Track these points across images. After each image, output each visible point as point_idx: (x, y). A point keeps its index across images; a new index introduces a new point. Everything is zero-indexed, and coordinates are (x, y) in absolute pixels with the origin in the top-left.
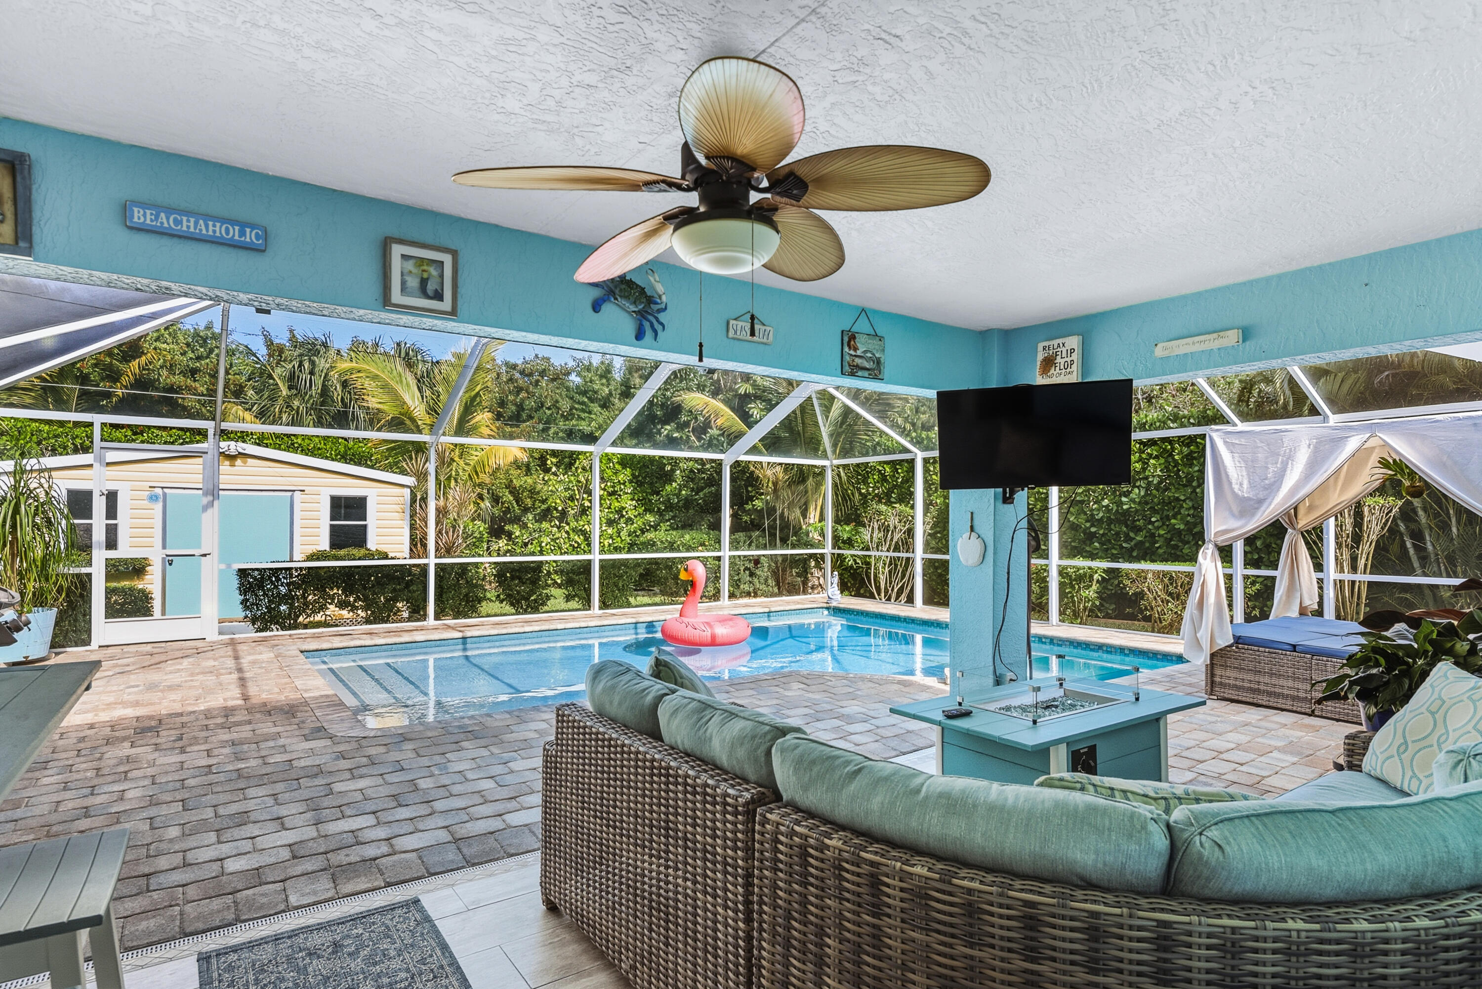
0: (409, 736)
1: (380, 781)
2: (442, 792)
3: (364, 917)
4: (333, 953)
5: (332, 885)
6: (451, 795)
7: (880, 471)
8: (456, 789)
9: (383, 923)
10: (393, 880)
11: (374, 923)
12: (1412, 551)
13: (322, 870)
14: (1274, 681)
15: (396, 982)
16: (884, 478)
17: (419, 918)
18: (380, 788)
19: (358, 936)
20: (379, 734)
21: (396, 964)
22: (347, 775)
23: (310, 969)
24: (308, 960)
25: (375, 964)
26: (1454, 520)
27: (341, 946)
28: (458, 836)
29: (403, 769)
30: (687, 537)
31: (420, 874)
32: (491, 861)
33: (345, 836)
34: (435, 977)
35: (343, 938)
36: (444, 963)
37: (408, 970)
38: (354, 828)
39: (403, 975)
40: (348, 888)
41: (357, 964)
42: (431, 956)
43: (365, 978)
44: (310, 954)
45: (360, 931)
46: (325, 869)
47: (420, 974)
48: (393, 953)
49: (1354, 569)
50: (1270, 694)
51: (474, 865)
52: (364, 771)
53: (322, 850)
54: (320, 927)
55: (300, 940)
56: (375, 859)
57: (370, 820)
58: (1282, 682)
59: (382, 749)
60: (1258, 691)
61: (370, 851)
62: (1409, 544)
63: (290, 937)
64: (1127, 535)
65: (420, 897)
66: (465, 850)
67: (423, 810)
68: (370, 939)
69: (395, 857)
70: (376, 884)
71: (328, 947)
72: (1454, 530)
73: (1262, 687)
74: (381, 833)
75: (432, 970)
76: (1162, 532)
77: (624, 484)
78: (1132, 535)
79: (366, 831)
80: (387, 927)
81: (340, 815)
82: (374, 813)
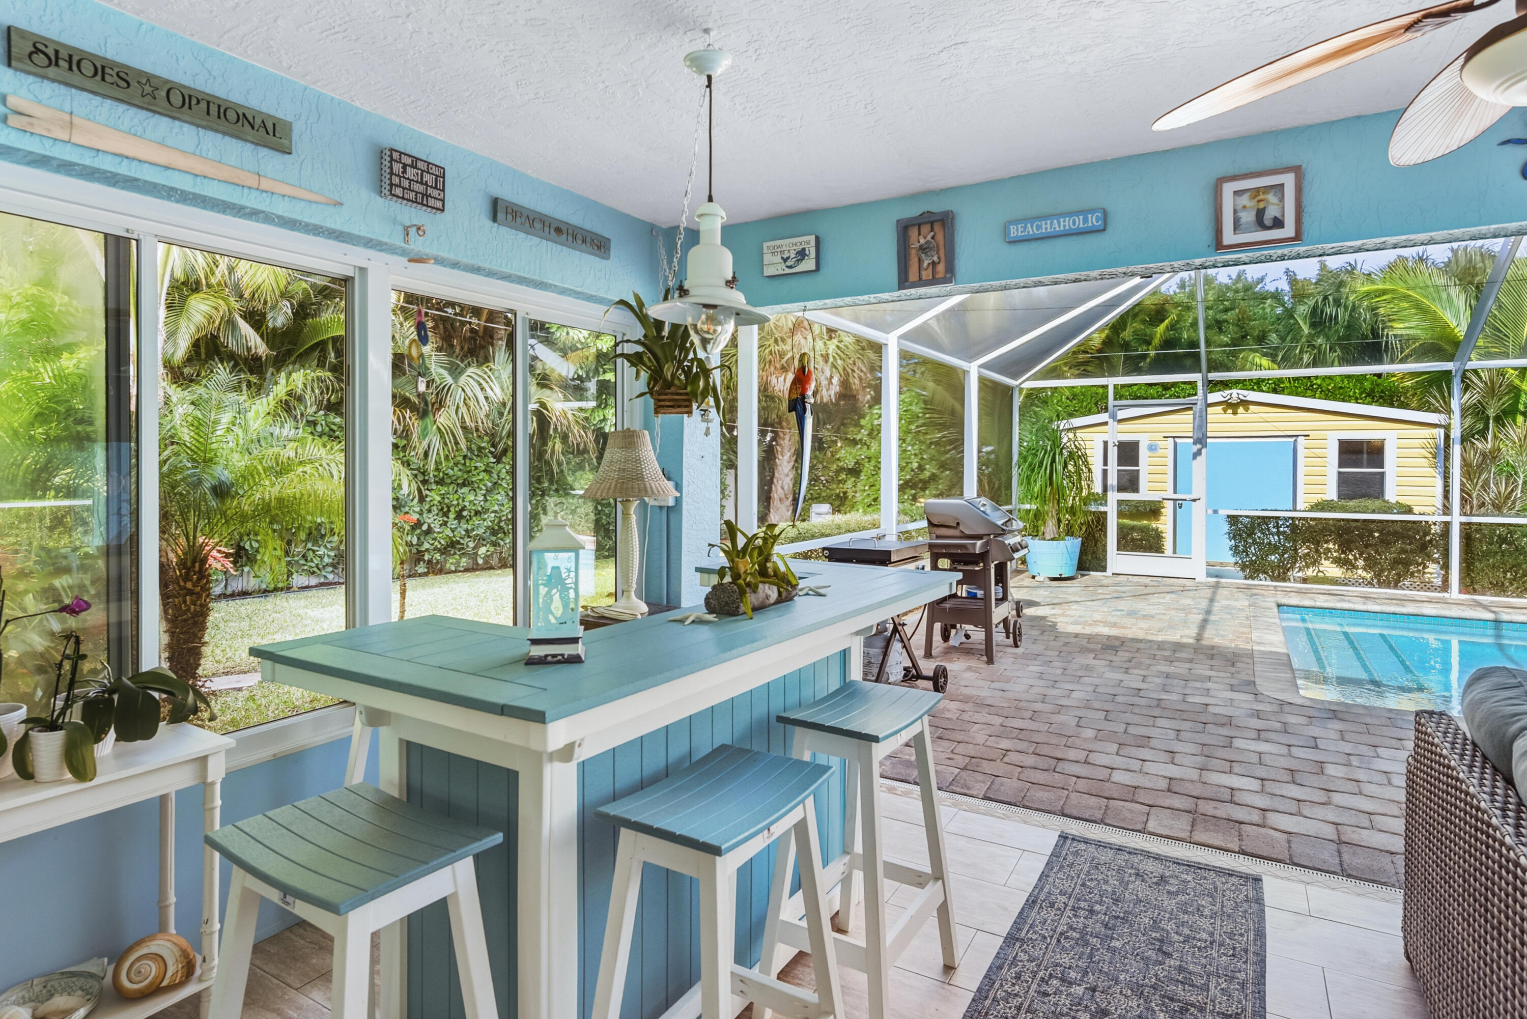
0: (1340, 716)
1: (1284, 751)
2: (1351, 787)
3: (1200, 868)
4: (1156, 884)
5: (1189, 828)
6: (1360, 793)
8: (1368, 789)
9: (1214, 883)
10: (1248, 850)
11: (1205, 878)
13: (1186, 811)
15: (1194, 938)
17: (1251, 895)
18: (1281, 759)
19: (1185, 882)
20: (1309, 704)
21: (1204, 923)
22: (1254, 735)
23: (1130, 886)
24: (1133, 878)
25: (1185, 912)
27: (1166, 882)
28: (1344, 839)
29: (1316, 747)
31: (1280, 857)
32: (1374, 881)
33: (1222, 790)
34: (1233, 955)
35: (1171, 877)
36: (1252, 949)
37: (1211, 934)
38: (1234, 786)
39: (1204, 936)
40: (1199, 836)
41: (1170, 904)
42: (1242, 935)
43: (1170, 919)
44: (1137, 875)
45: (1189, 878)
46: (1190, 812)
47: (1221, 945)
48: (1207, 912)
51: (1349, 876)
52: (1272, 736)
53: (1195, 794)
54: (1157, 858)
55: (1136, 859)
56: (1241, 823)
57: (1255, 785)
59: (1304, 720)
61: (1239, 814)
63: (1130, 853)
65: (1264, 878)
66: (1345, 857)
67: (1319, 796)
68: (1194, 889)
69: (1263, 830)
70: (1230, 846)
71: (1155, 877)
74: (1261, 801)
75: (1234, 948)
79: (1245, 793)
80: (1216, 888)
81: (1228, 769)
82: (1262, 780)
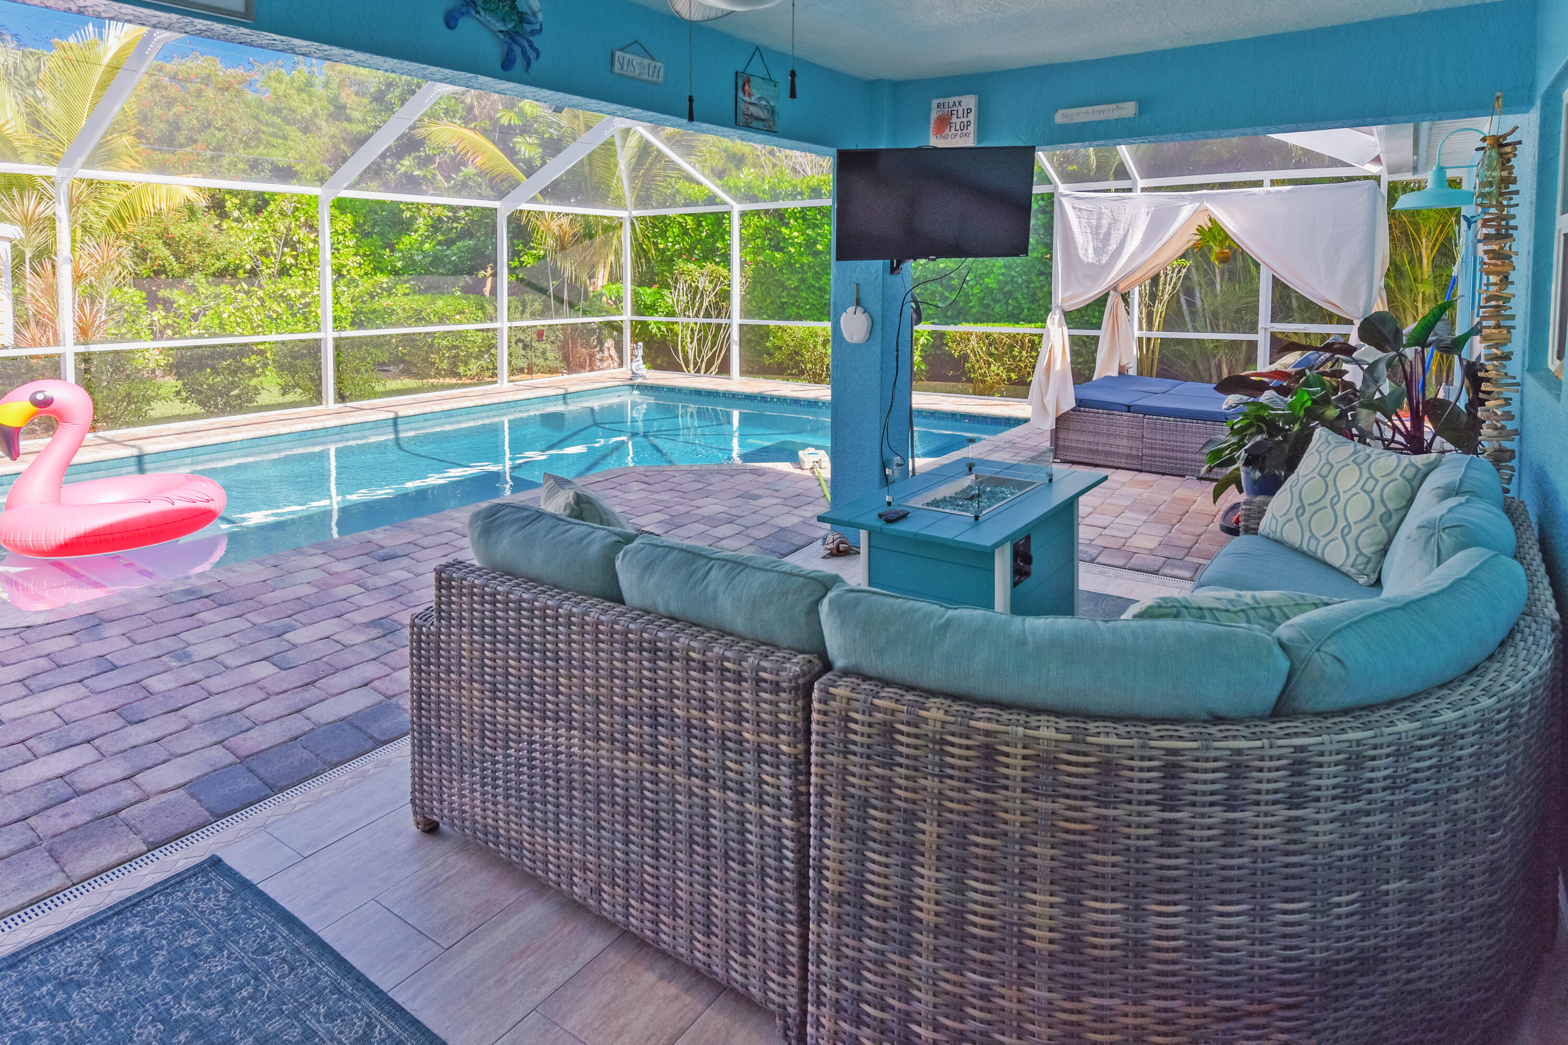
0: (106, 616)
1: (80, 690)
2: (194, 692)
3: (136, 905)
4: (103, 972)
5: (55, 867)
6: (210, 694)
7: (680, 223)
8: (215, 684)
9: (173, 909)
10: (160, 837)
11: (156, 911)
12: (1185, 307)
13: (27, 848)
14: (1112, 441)
15: (233, 992)
16: (685, 232)
17: (230, 887)
18: (86, 702)
19: (137, 936)
20: (53, 618)
21: (219, 966)
22: (20, 690)
23: (72, 1008)
24: (61, 996)
25: (185, 972)
26: (1218, 278)
27: (114, 959)
28: (244, 752)
29: (115, 668)
30: (440, 303)
31: (200, 820)
32: (307, 779)
33: (49, 785)
34: (292, 969)
35: (111, 946)
36: (298, 943)
37: (243, 969)
38: (61, 771)
39: (239, 978)
40: (89, 864)
41: (153, 981)
42: (273, 938)
43: (178, 999)
44: (61, 985)
45: (138, 928)
46: (33, 845)
47: (267, 970)
48: (208, 949)
49: (1150, 327)
50: (1107, 453)
51: (282, 790)
52: (48, 679)
53: (16, 815)
54: (62, 937)
55: (33, 966)
56: (117, 812)
57: (86, 754)
58: (1117, 442)
59: (68, 642)
60: (1097, 452)
61: (105, 802)
62: (1183, 300)
63: (11, 967)
64: (942, 295)
65: (218, 854)
66: (262, 771)
67: (173, 723)
68: (160, 936)
69: (152, 802)
70: (132, 850)
71: (90, 966)
72: (1218, 286)
73: (1100, 448)
74: (116, 769)
75: (284, 960)
76: (975, 291)
77: (344, 233)
78: (947, 294)
79: (85, 772)
80: (182, 911)
81: (29, 755)
82: (88, 742)
